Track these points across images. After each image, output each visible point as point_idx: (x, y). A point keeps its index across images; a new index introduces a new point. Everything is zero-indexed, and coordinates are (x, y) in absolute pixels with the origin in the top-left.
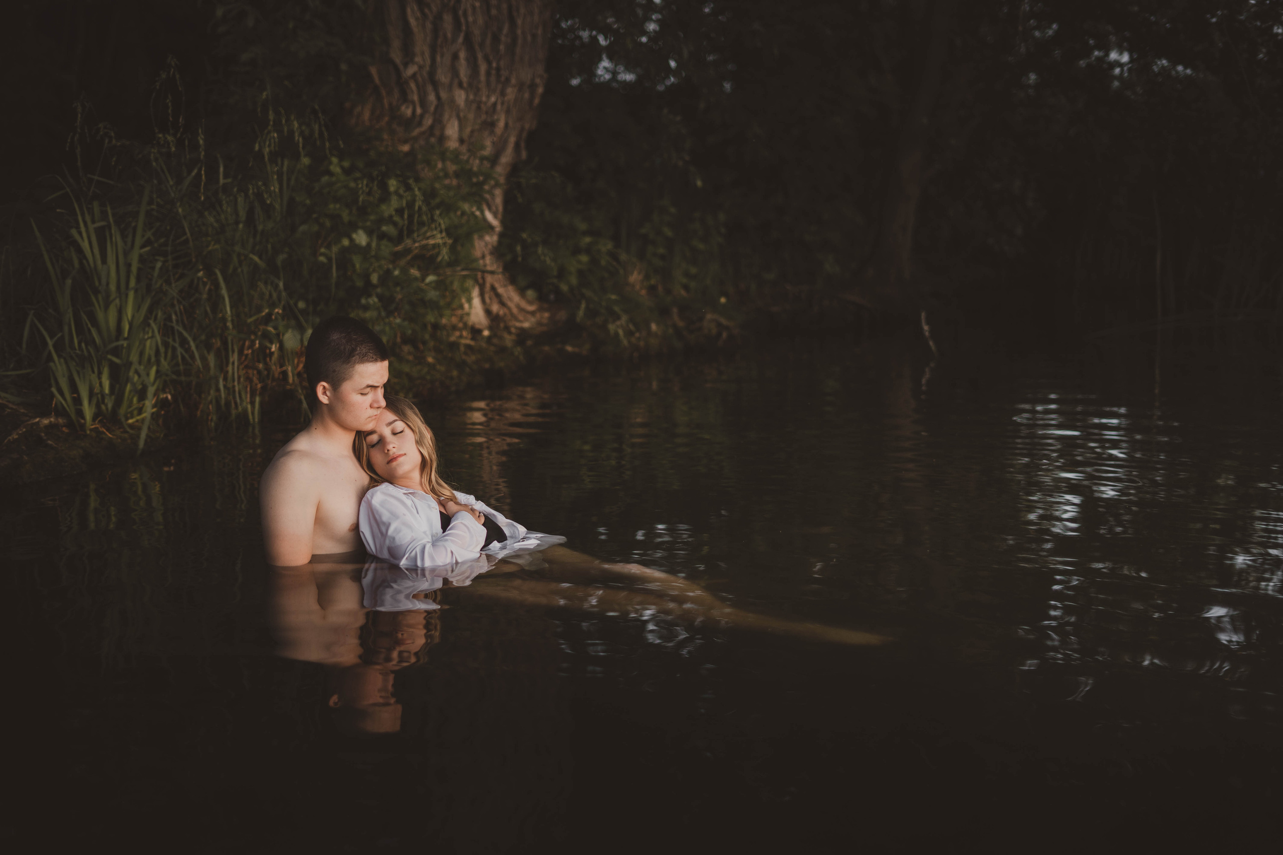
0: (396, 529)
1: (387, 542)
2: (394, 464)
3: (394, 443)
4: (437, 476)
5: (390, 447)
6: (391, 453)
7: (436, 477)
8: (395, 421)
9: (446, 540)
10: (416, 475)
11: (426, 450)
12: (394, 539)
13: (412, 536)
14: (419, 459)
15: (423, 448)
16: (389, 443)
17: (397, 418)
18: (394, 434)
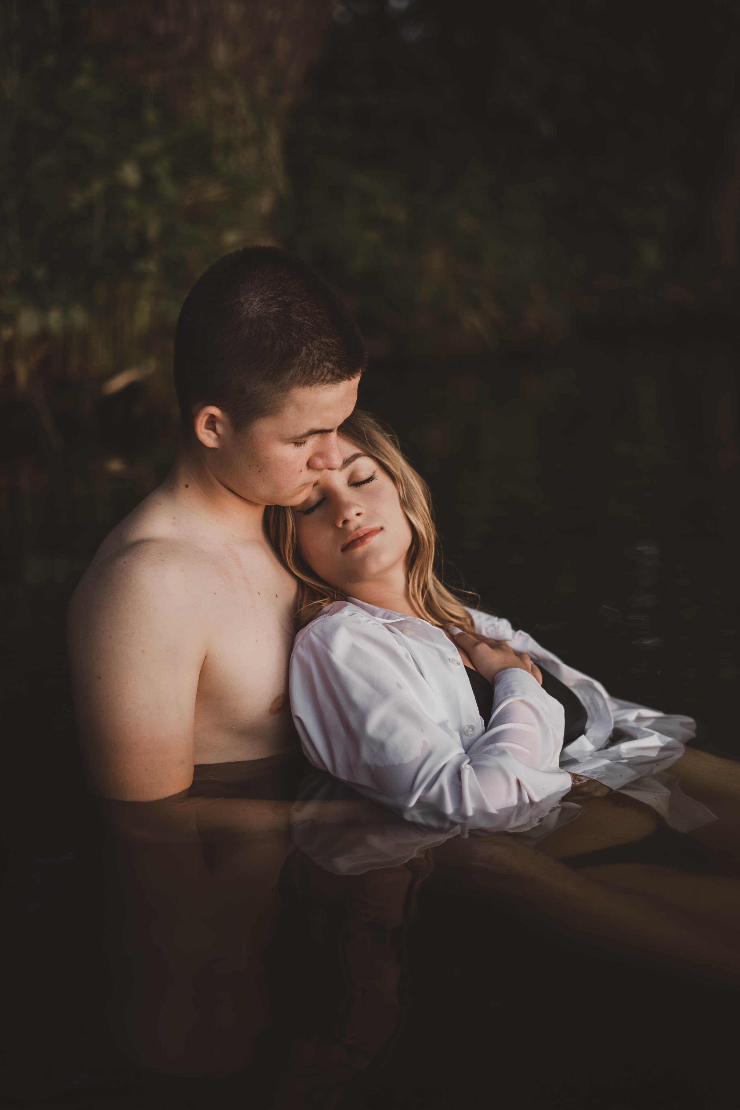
0: (382, 724)
1: (365, 753)
2: (360, 550)
3: (360, 506)
4: (435, 578)
5: (351, 514)
6: (352, 526)
7: (434, 581)
8: (356, 456)
9: (503, 752)
10: (398, 575)
11: (421, 520)
12: (382, 746)
13: (425, 743)
14: (405, 538)
15: (417, 515)
16: (348, 506)
17: (358, 451)
18: (355, 483)
